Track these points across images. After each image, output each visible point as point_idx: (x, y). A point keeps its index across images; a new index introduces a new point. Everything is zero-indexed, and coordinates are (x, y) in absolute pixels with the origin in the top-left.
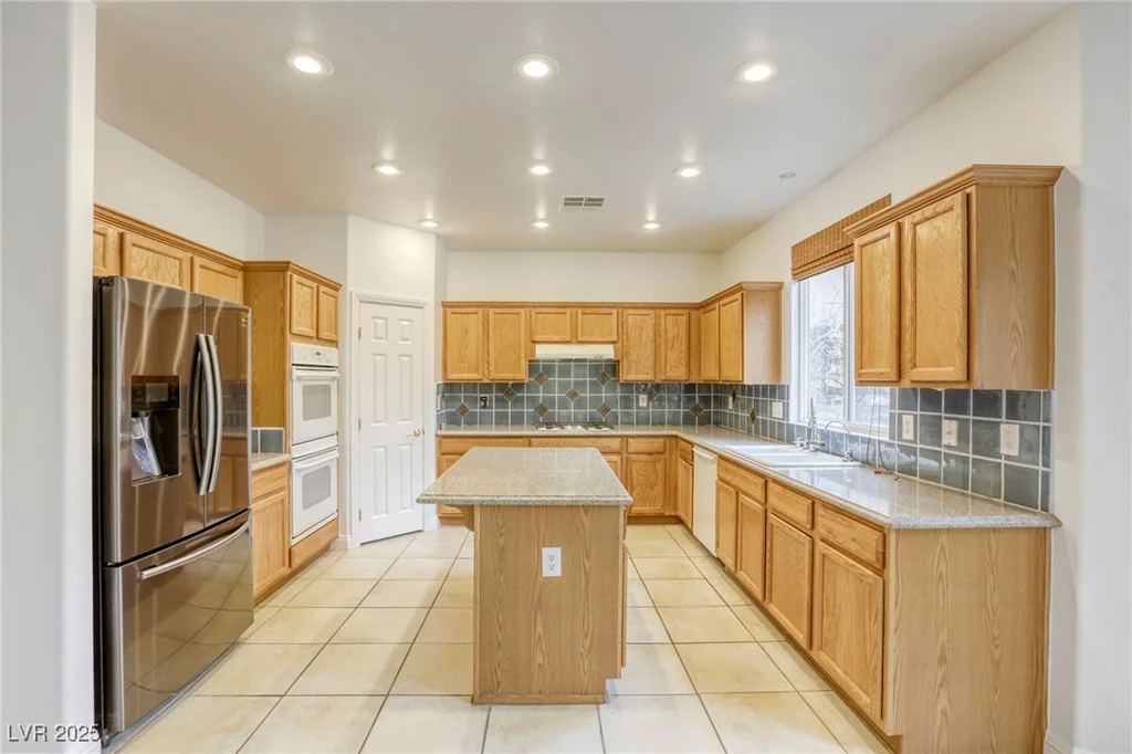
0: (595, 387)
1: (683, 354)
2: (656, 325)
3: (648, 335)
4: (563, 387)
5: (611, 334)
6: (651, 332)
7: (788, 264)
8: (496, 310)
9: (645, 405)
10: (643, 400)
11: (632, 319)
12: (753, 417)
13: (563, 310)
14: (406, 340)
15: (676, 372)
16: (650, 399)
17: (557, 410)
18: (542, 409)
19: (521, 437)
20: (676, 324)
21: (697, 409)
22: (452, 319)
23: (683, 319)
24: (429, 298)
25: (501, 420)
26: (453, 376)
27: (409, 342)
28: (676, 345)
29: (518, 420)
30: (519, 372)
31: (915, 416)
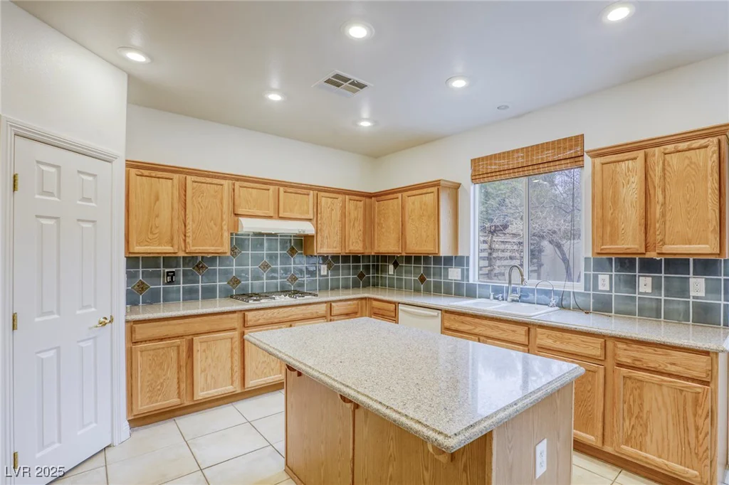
0: (285, 260)
1: (361, 233)
2: (344, 207)
3: (337, 214)
4: (256, 259)
5: (308, 213)
6: (339, 213)
7: (469, 172)
8: (194, 178)
9: (326, 273)
10: (324, 269)
11: (325, 201)
12: (422, 280)
13: (265, 186)
14: (89, 200)
15: (356, 247)
16: (329, 268)
17: (250, 282)
18: (235, 281)
19: (234, 312)
20: (356, 208)
21: (361, 276)
22: (136, 181)
23: (361, 204)
24: (120, 151)
25: (191, 295)
26: (138, 249)
27: (93, 204)
28: (356, 225)
29: (209, 293)
30: (222, 245)
31: (611, 276)
